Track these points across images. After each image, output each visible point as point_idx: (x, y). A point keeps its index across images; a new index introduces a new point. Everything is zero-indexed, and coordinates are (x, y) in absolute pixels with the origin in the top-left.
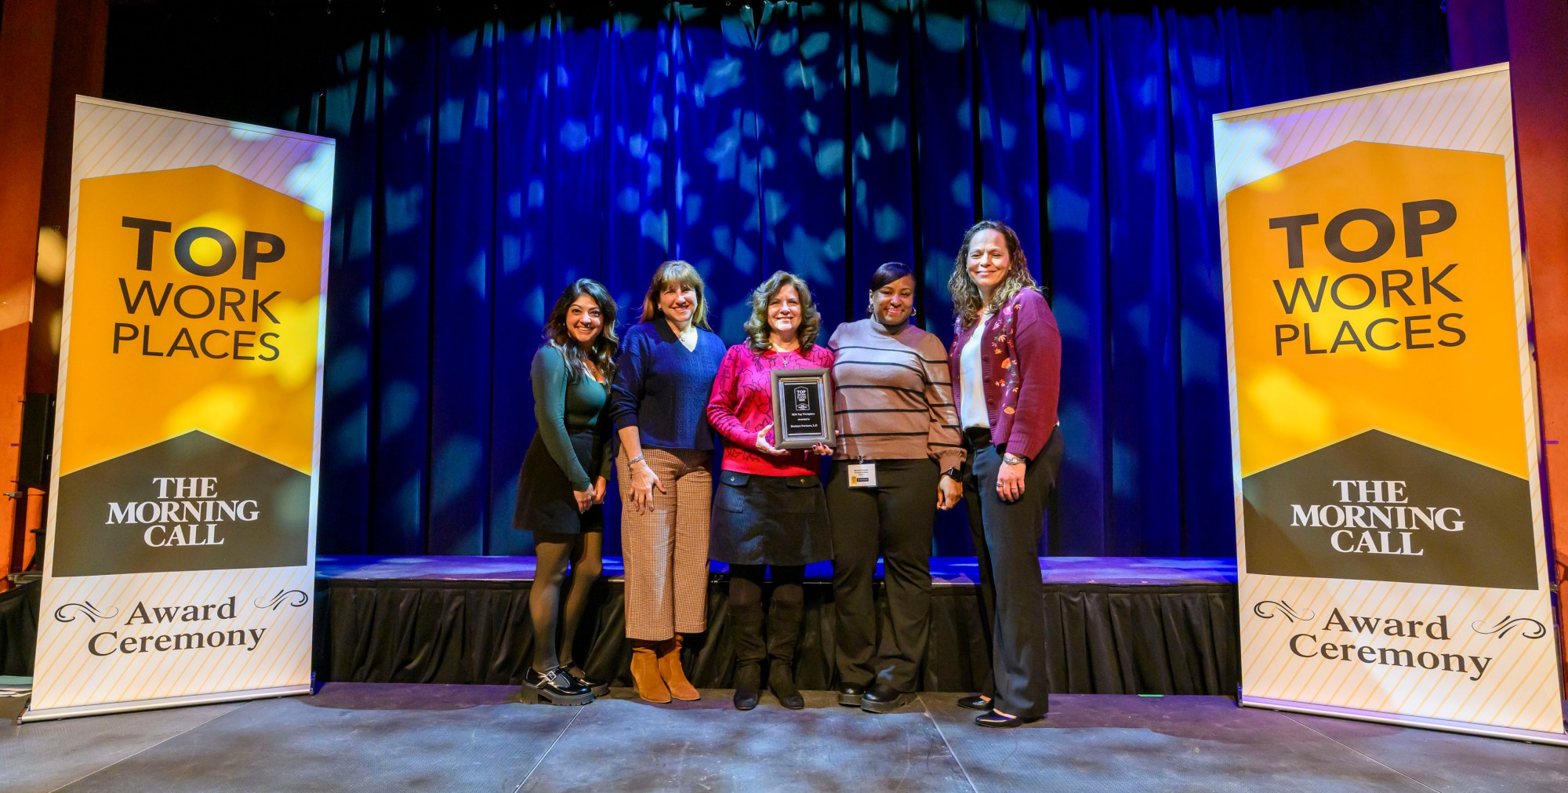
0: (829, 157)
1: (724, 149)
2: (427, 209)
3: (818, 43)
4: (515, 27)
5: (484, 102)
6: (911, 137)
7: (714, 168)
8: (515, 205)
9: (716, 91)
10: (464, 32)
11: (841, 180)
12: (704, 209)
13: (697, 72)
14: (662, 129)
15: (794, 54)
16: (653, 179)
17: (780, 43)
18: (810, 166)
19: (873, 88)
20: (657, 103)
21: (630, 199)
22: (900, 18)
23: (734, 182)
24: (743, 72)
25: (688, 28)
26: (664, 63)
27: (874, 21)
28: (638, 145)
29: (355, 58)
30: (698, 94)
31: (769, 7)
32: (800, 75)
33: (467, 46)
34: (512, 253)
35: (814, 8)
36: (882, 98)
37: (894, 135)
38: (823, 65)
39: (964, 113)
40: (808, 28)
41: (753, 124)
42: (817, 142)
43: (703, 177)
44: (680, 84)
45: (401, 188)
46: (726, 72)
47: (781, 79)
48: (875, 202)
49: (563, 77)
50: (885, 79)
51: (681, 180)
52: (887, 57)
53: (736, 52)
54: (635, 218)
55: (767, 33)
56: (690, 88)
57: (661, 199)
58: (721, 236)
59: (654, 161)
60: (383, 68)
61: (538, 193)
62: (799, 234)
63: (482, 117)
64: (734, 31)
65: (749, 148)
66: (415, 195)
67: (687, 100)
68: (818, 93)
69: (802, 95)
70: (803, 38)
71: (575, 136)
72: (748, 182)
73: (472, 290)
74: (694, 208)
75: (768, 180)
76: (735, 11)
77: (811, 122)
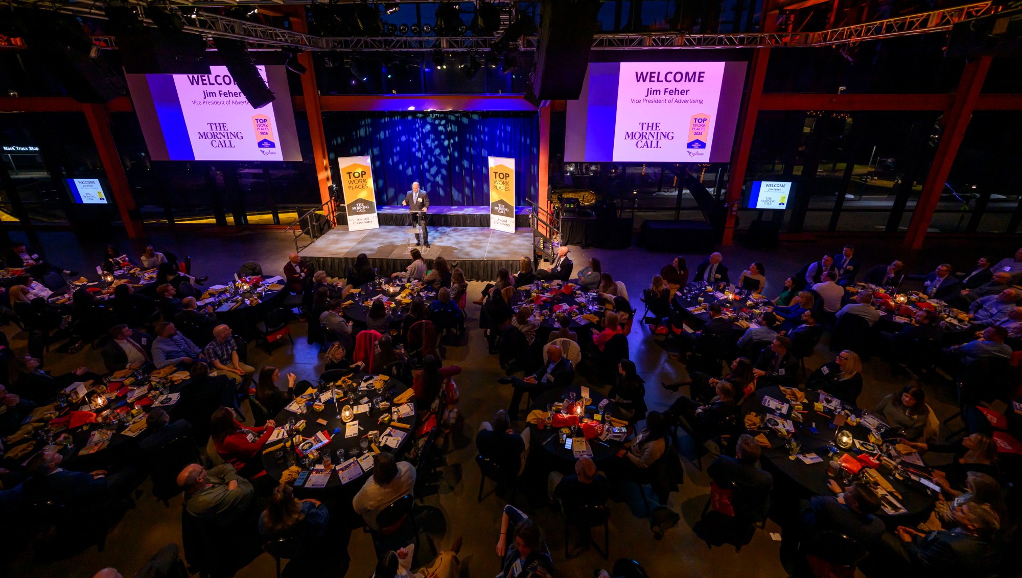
0: (446, 143)
1: (429, 142)
2: (380, 151)
3: (443, 122)
4: (391, 118)
5: (387, 132)
6: (459, 140)
7: (428, 144)
8: (395, 150)
9: (427, 131)
10: (382, 118)
11: (448, 147)
12: (426, 152)
13: (423, 126)
14: (418, 137)
15: (440, 124)
16: (417, 147)
17: (437, 122)
18: (443, 144)
19: (453, 130)
20: (417, 133)
21: (414, 150)
22: (457, 118)
23: (431, 147)
24: (431, 127)
25: (421, 119)
26: (417, 126)
27: (453, 118)
28: (414, 140)
29: (363, 122)
30: (424, 131)
31: (434, 115)
32: (441, 128)
33: (383, 121)
34: (395, 159)
35: (442, 115)
36: (455, 132)
37: (457, 139)
38: (444, 126)
39: (468, 136)
40: (441, 119)
41: (432, 136)
42: (444, 140)
43: (426, 145)
44: (420, 129)
45: (376, 147)
46: (428, 127)
47: (437, 129)
48: (454, 150)
49: (400, 128)
50: (454, 128)
51: (422, 147)
52: (454, 125)
53: (430, 124)
54: (415, 153)
55: (435, 120)
56: (422, 129)
57: (419, 150)
58: (429, 157)
59: (417, 143)
60: (369, 125)
61: (398, 149)
62: (442, 156)
63: (387, 135)
64: (429, 120)
65: (433, 141)
66: (378, 149)
67: (422, 132)
68: (444, 131)
69: (441, 132)
70: (441, 121)
71: (403, 138)
72: (433, 147)
73: (390, 164)
74: (424, 152)
75: (436, 147)
76: (429, 116)
77: (443, 137)
